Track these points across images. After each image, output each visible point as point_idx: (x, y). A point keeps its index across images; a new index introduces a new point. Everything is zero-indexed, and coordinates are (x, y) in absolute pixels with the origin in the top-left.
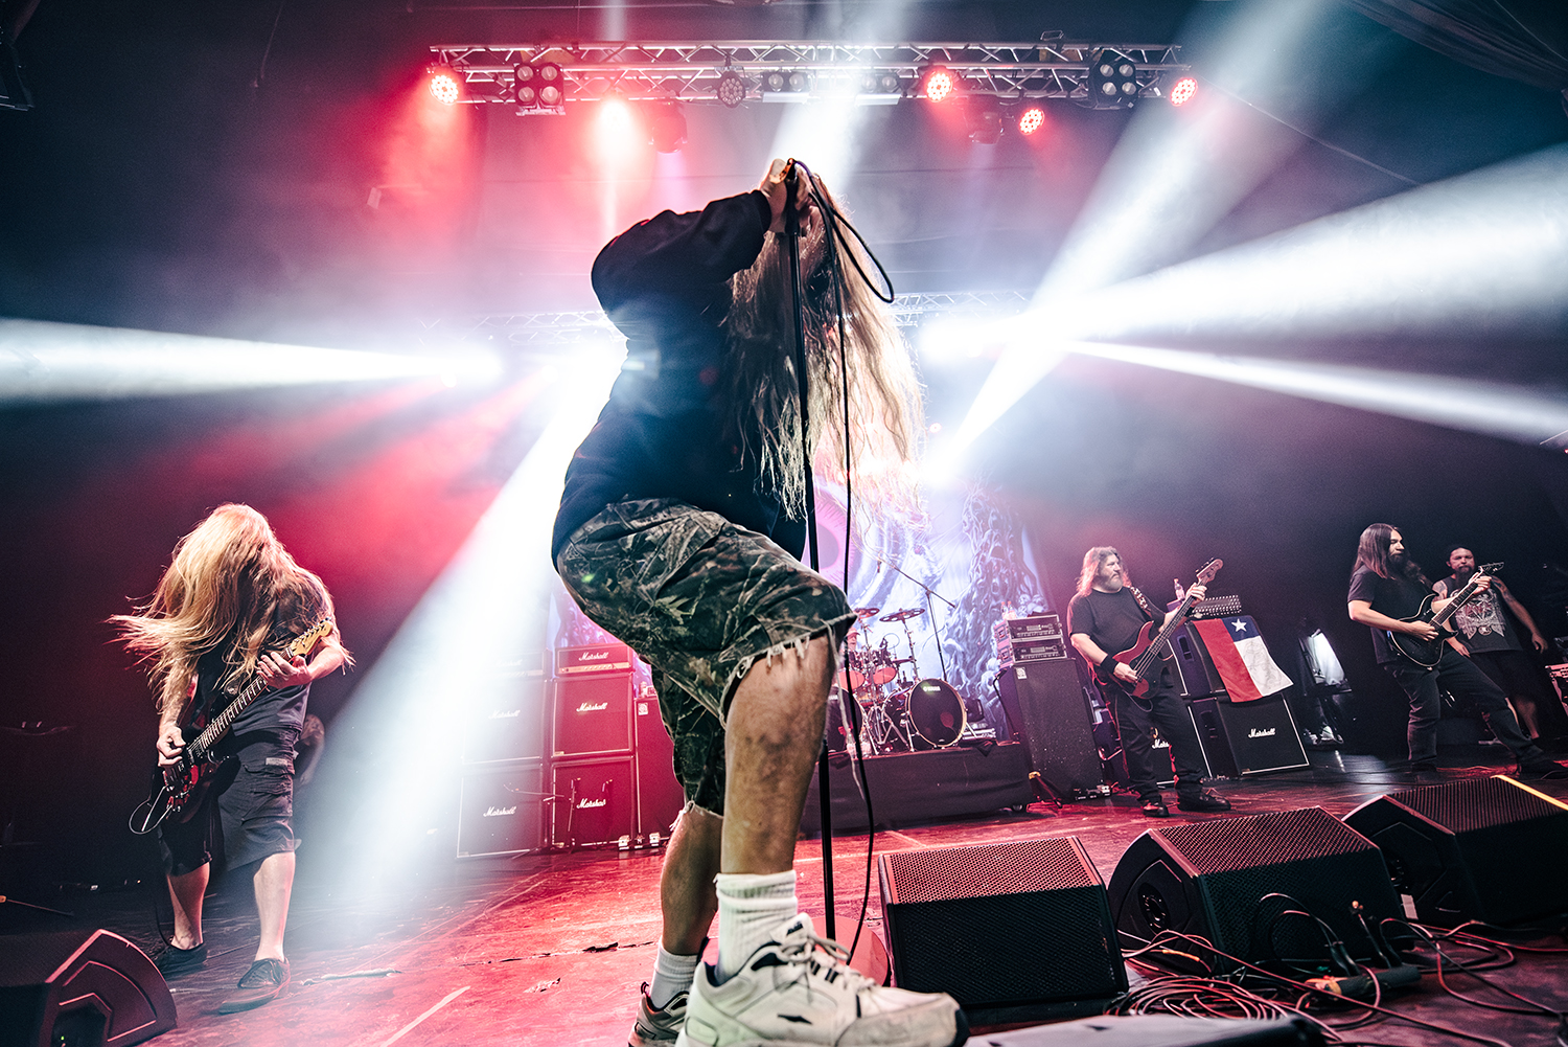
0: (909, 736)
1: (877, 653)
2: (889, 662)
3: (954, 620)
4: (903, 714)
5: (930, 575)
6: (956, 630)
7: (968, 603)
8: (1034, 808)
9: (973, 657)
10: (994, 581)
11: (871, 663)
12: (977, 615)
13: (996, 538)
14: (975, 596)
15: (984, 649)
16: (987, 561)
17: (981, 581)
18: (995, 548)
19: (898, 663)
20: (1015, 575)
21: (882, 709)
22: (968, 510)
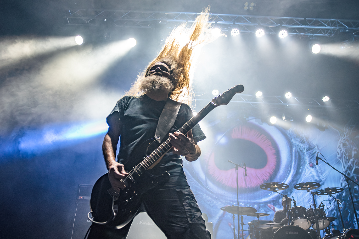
5: (318, 180)
6: (333, 212)
10: (355, 187)
13: (356, 164)
16: (351, 176)
17: (347, 186)
18: (356, 169)
22: (340, 146)
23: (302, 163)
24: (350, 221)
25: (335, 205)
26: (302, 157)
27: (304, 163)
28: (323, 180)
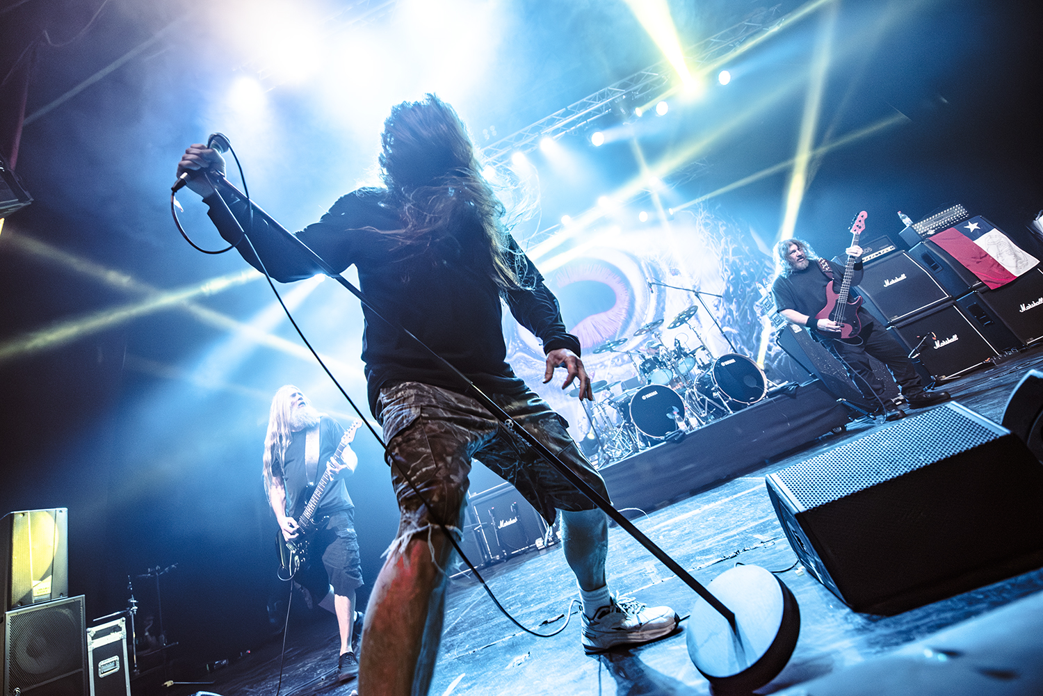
0: (725, 403)
1: (674, 351)
2: (686, 355)
3: (721, 313)
4: (713, 389)
6: (727, 319)
7: (727, 297)
8: (850, 426)
9: (748, 334)
10: (742, 273)
11: (673, 360)
12: (738, 304)
13: (731, 242)
14: (731, 290)
15: (754, 325)
16: (731, 261)
17: (731, 277)
18: (733, 250)
19: (693, 353)
20: (757, 263)
21: (695, 390)
22: (700, 230)
23: (660, 276)
24: (752, 320)
25: (725, 309)
26: (658, 269)
27: (663, 274)
28: (696, 284)
